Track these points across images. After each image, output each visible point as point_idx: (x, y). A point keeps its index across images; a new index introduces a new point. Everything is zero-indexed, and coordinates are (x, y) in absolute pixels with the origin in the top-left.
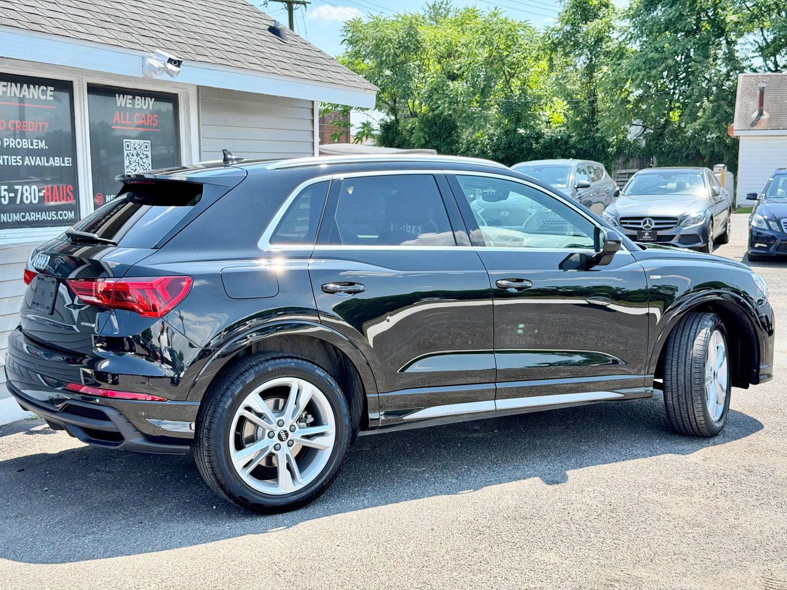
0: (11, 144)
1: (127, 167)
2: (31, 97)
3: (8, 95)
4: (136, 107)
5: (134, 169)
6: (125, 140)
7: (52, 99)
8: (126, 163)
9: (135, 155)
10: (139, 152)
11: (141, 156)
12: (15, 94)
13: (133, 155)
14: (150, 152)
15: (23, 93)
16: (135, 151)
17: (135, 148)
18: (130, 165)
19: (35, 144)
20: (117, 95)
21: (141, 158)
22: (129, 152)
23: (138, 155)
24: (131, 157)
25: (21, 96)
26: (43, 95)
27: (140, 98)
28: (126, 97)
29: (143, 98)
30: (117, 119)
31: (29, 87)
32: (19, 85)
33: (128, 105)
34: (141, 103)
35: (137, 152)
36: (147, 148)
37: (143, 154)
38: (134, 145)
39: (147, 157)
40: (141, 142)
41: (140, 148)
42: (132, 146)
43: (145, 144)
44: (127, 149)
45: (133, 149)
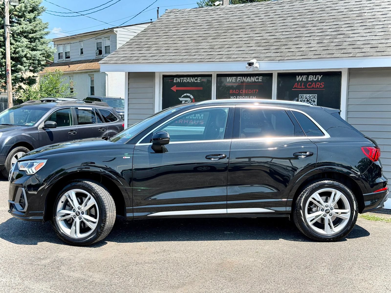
2: (251, 81)
3: (241, 81)
7: (261, 81)
20: (297, 76)
22: (301, 100)
25: (247, 81)
26: (257, 80)
27: (312, 76)
28: (302, 76)
29: (314, 76)
30: (296, 86)
31: (250, 77)
32: (246, 77)
33: (303, 80)
34: (313, 78)
35: (307, 100)
36: (315, 98)
37: (311, 100)
38: (306, 96)
39: (314, 101)
40: (311, 95)
41: (309, 98)
42: (304, 97)
43: (313, 96)
44: (300, 98)
45: (305, 98)
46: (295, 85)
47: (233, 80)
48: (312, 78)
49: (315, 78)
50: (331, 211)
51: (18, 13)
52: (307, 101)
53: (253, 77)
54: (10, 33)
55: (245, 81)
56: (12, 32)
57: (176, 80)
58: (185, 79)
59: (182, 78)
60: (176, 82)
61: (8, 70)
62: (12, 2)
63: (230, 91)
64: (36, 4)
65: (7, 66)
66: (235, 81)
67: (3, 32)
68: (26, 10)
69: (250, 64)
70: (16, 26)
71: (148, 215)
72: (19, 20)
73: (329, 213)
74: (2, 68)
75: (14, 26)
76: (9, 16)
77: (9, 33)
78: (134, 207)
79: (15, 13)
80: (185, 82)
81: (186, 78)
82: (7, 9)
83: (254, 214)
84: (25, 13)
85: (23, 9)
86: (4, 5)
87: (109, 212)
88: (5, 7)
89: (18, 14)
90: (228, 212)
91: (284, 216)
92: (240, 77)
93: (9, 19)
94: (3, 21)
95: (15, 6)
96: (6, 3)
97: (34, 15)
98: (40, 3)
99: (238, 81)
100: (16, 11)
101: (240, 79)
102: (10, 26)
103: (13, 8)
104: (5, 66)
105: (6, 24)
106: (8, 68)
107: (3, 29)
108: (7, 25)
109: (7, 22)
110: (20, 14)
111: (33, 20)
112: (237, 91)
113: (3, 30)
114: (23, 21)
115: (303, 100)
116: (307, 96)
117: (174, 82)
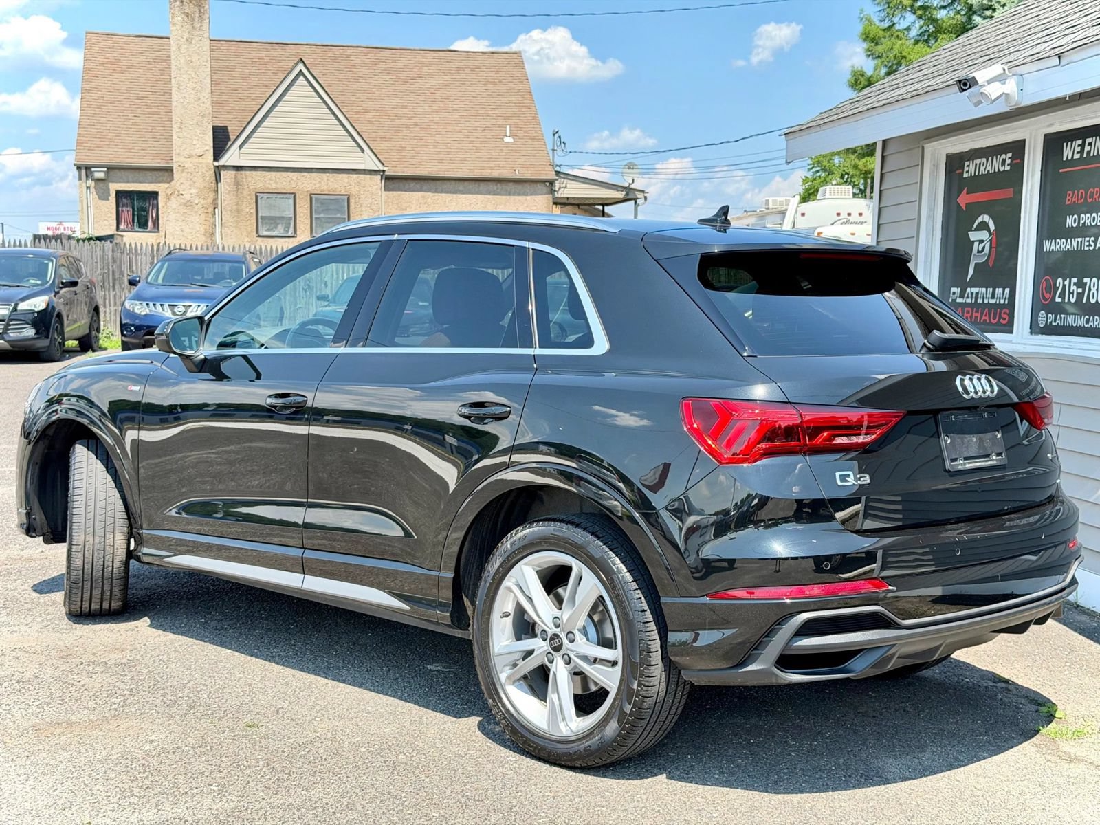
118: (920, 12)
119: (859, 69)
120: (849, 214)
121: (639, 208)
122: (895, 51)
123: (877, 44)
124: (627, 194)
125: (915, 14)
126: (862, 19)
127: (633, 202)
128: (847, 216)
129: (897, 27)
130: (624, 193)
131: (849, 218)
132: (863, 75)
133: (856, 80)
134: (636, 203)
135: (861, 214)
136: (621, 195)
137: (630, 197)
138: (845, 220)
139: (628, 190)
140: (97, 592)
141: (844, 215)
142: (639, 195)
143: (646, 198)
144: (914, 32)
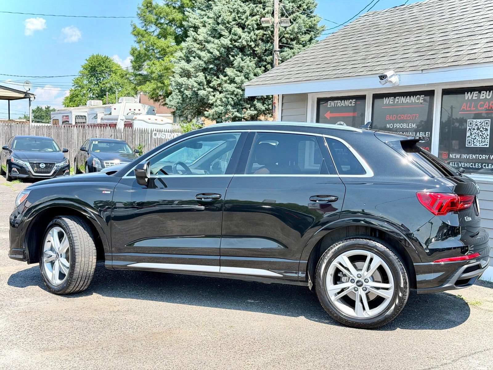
0: (398, 126)
1: (468, 137)
2: (411, 102)
3: (399, 102)
4: (481, 98)
5: (474, 138)
6: (468, 120)
7: (423, 101)
8: (468, 134)
9: (476, 129)
10: (480, 127)
11: (481, 129)
12: (403, 102)
13: (474, 129)
14: (489, 127)
15: (407, 101)
16: (477, 127)
17: (476, 125)
18: (471, 136)
19: (410, 126)
20: (466, 93)
21: (481, 131)
22: (470, 127)
23: (478, 129)
24: (472, 130)
25: (406, 102)
26: (417, 100)
27: (485, 92)
28: (473, 92)
29: (488, 92)
30: (464, 108)
31: (410, 97)
32: (405, 97)
33: (474, 98)
34: (486, 95)
35: (478, 127)
36: (488, 125)
37: (483, 128)
38: (476, 123)
39: (487, 130)
40: (482, 120)
41: (481, 124)
42: (474, 123)
43: (486, 122)
44: (469, 125)
45: (475, 125)
46: (463, 106)
47: (390, 101)
48: (484, 95)
49: (489, 96)
50: (364, 283)
51: (290, 35)
52: (477, 129)
53: (413, 97)
54: (279, 60)
55: (404, 102)
56: (280, 59)
57: (330, 104)
58: (339, 103)
59: (336, 102)
60: (330, 106)
61: (275, 103)
62: (283, 23)
63: (387, 117)
64: (313, 23)
65: (274, 98)
66: (392, 103)
67: (271, 59)
68: (299, 31)
69: (382, 77)
70: (286, 51)
71: (128, 266)
72: (291, 44)
73: (362, 287)
74: (269, 101)
75: (284, 51)
76: (278, 40)
77: (277, 60)
78: (113, 254)
79: (287, 36)
80: (339, 106)
81: (340, 101)
82: (276, 32)
83: (261, 278)
84: (298, 35)
85: (296, 30)
86: (273, 28)
87: (80, 257)
88: (274, 29)
89: (290, 37)
90: (221, 271)
91: (301, 284)
92: (398, 97)
93: (279, 44)
94: (272, 46)
95: (285, 28)
96: (275, 25)
97: (310, 36)
98: (318, 22)
99: (396, 103)
100: (287, 33)
101: (398, 100)
102: (279, 51)
103: (284, 30)
104: (272, 99)
105: (275, 49)
106: (275, 101)
107: (272, 55)
108: (276, 51)
109: (276, 47)
110: (292, 37)
111: (308, 43)
112: (395, 116)
113: (271, 57)
114: (296, 44)
115: (472, 128)
116: (478, 122)
117: (329, 106)
118: (159, 25)
119: (135, 47)
120: (135, 110)
121: (31, 102)
122: (152, 41)
123: (143, 37)
124: (26, 95)
125: (156, 26)
126: (132, 25)
127: (28, 99)
128: (134, 111)
129: (149, 30)
130: (24, 95)
131: (135, 111)
132: (136, 50)
133: (134, 52)
134: (30, 100)
135: (139, 110)
136: (22, 96)
137: (27, 97)
138: (133, 112)
139: (26, 93)
140: (82, 283)
141: (132, 110)
142: (31, 96)
143: (35, 98)
144: (156, 33)
